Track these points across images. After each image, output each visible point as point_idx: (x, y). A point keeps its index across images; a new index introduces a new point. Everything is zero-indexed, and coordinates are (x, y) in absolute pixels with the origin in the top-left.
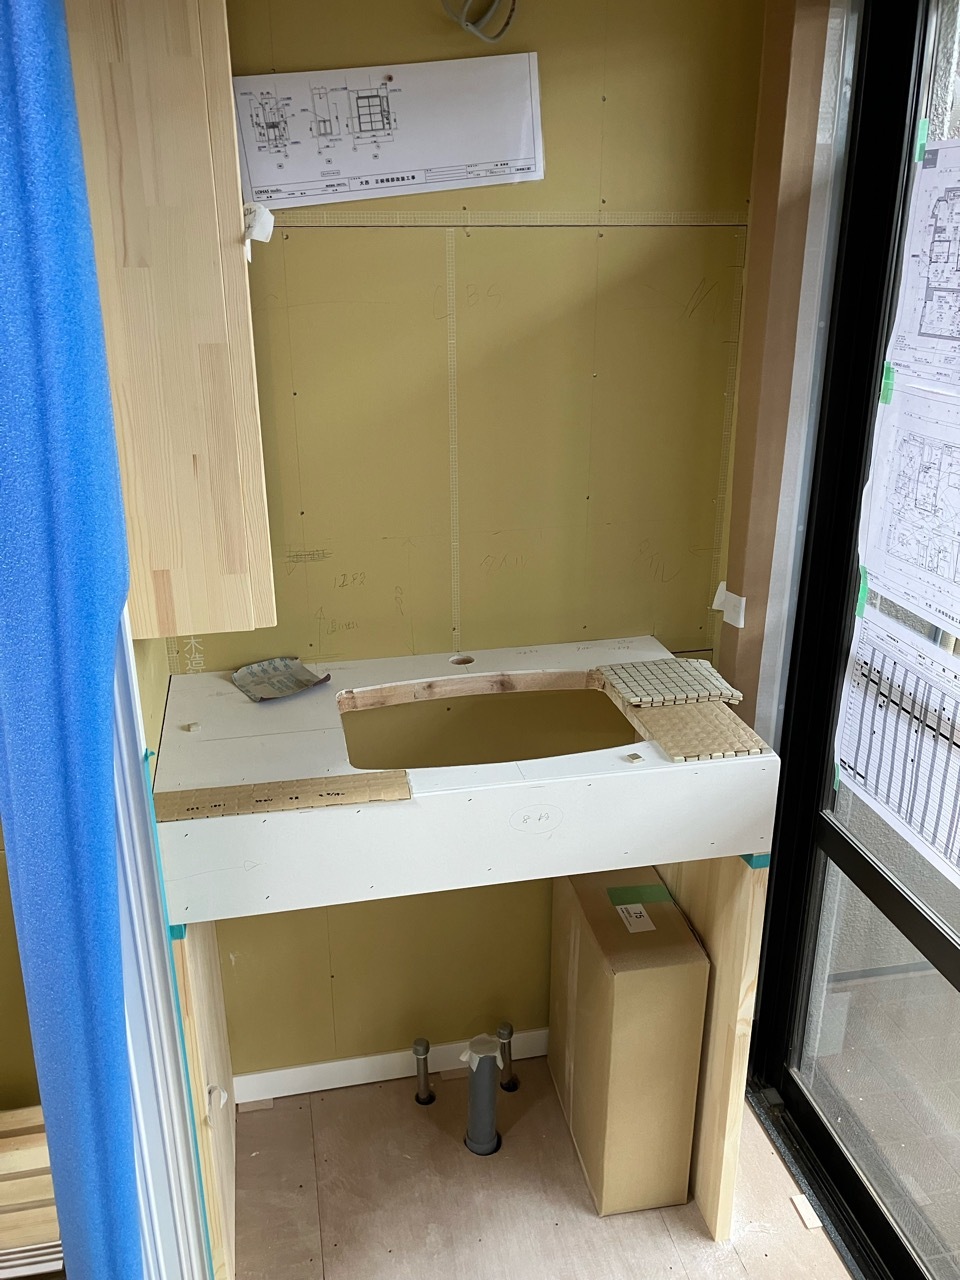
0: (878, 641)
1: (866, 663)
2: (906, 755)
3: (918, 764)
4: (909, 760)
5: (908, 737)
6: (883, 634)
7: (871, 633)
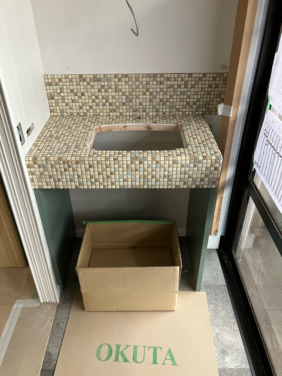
0: (270, 122)
1: (265, 130)
2: (271, 161)
3: (273, 164)
4: (271, 163)
5: (272, 155)
6: (271, 120)
7: (268, 119)
